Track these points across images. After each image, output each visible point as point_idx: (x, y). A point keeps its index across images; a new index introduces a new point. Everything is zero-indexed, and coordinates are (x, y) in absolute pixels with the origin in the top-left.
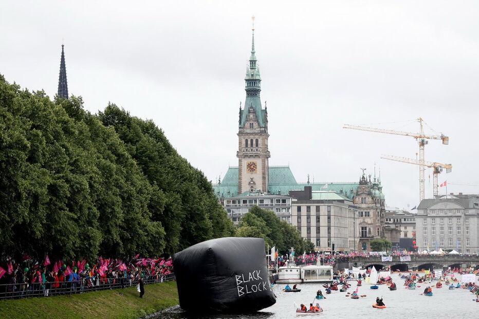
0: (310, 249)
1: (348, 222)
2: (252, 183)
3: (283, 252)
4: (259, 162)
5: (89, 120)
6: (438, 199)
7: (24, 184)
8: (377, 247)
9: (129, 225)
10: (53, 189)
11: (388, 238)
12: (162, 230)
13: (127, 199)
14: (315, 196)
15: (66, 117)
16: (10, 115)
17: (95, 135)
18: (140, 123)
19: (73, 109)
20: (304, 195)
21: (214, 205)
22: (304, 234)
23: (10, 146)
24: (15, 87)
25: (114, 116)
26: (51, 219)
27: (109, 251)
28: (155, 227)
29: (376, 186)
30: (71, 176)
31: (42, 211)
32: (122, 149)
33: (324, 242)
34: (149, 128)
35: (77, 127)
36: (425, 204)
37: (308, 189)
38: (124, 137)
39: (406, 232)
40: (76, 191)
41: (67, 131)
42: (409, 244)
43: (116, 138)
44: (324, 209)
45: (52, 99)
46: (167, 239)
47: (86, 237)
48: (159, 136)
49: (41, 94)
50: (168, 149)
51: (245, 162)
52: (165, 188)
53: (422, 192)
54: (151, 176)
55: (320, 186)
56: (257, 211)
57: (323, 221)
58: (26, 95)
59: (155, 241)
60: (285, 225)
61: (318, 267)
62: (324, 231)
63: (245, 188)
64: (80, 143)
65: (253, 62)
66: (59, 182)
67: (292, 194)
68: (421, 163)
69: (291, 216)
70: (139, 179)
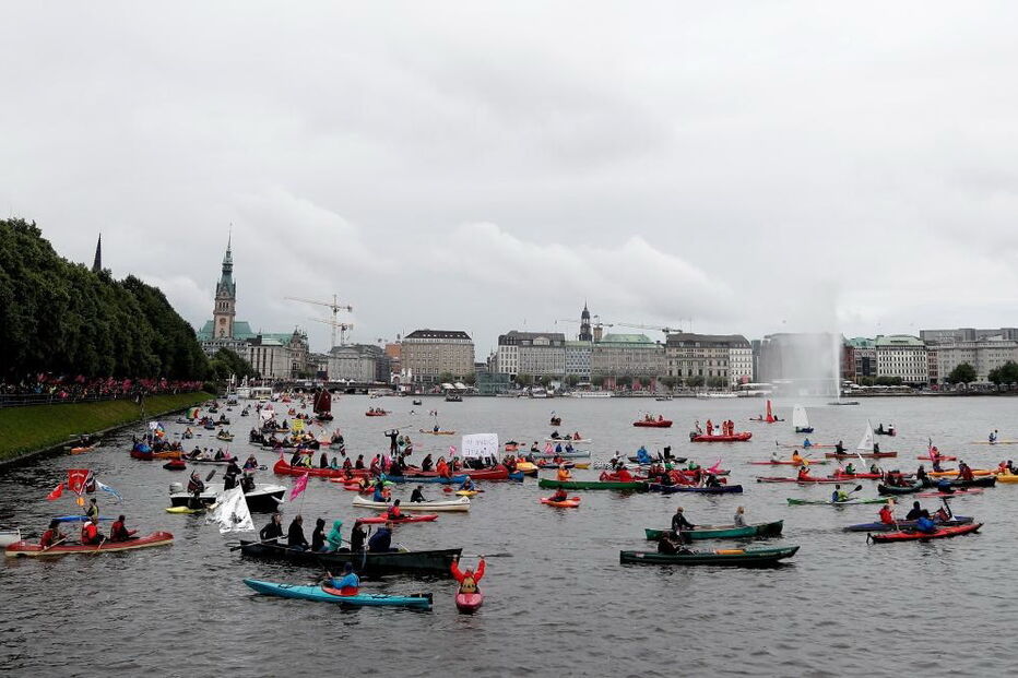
0: (258, 377)
1: (284, 360)
2: (222, 332)
3: (240, 378)
4: (227, 318)
5: (115, 285)
6: (344, 347)
7: (64, 326)
8: (302, 376)
9: (137, 355)
10: (84, 330)
11: (310, 371)
12: (158, 360)
13: (136, 338)
14: (264, 342)
15: (99, 282)
16: (58, 278)
17: (118, 295)
18: (149, 288)
19: (104, 277)
20: (257, 341)
21: (197, 346)
22: (255, 367)
23: (57, 299)
24: (64, 260)
25: (132, 282)
26: (81, 349)
27: (120, 374)
28: (155, 359)
29: (304, 337)
30: (97, 320)
31: (75, 344)
32: (136, 307)
33: (268, 371)
34: (156, 292)
35: (105, 289)
36: (335, 350)
37: (260, 337)
38: (139, 298)
39: (322, 367)
40: (100, 331)
41: (99, 292)
42: (323, 375)
43: (132, 297)
44: (269, 350)
45: (90, 269)
46: (162, 367)
47: (104, 363)
48: (162, 298)
49: (81, 265)
50: (168, 306)
51: (219, 318)
52: (165, 333)
53: (333, 342)
54: (155, 324)
55: (268, 336)
56: (223, 350)
57: (268, 358)
58: (72, 265)
59: (153, 368)
60: (242, 360)
61: (263, 389)
62: (268, 365)
63: (217, 335)
64: (106, 300)
65: (228, 253)
66: (90, 325)
67: (249, 340)
68: (334, 323)
69: (247, 354)
70: (146, 327)
